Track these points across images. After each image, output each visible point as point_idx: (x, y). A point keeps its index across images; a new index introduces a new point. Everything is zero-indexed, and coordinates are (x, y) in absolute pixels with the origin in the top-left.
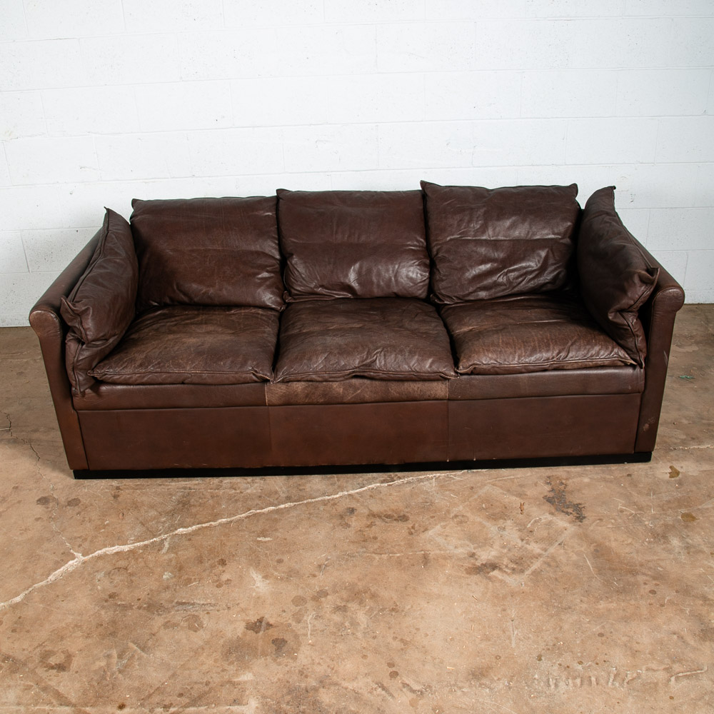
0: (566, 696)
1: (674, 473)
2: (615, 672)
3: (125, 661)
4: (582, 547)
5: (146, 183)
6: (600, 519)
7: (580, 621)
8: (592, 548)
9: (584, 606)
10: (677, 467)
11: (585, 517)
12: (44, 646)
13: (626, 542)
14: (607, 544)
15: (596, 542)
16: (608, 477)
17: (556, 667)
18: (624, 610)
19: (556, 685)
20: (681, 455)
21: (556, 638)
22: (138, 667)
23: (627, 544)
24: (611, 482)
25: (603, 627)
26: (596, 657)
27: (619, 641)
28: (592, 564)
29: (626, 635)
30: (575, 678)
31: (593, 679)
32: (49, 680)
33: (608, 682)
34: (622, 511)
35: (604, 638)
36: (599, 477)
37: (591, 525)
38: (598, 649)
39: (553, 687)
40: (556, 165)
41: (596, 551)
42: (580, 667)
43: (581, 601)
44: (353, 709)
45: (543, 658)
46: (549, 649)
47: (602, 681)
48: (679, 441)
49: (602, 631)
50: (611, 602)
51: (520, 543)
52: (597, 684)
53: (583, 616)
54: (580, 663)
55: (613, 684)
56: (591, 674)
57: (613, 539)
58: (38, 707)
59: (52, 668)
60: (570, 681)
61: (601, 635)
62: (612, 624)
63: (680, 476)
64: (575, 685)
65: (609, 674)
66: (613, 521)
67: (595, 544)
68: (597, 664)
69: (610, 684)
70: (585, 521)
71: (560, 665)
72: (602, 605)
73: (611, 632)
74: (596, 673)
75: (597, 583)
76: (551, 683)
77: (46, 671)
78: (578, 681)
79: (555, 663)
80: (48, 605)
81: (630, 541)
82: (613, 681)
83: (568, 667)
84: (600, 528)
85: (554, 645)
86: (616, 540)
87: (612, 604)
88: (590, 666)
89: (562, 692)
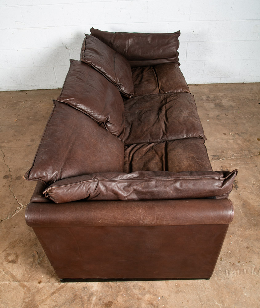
0: (233, 279)
2: (254, 267)
3: (41, 259)
4: (237, 202)
5: (45, 29)
6: (244, 188)
7: (238, 240)
8: (242, 203)
9: (239, 232)
11: (238, 187)
12: (6, 251)
13: (256, 200)
14: (248, 201)
15: (243, 200)
16: (247, 167)
17: (228, 264)
18: (257, 235)
19: (229, 273)
21: (228, 249)
22: (46, 262)
23: (257, 201)
24: (248, 169)
25: (248, 244)
26: (246, 259)
27: (255, 251)
28: (242, 211)
29: (259, 248)
30: (237, 270)
31: (245, 270)
32: (9, 268)
33: (251, 272)
34: (254, 184)
35: (249, 249)
36: (243, 167)
37: (241, 191)
38: (246, 255)
39: (227, 274)
40: (227, 20)
41: (244, 204)
42: (239, 264)
43: (238, 230)
45: (222, 259)
46: (225, 255)
47: (249, 272)
49: (248, 246)
50: (251, 231)
52: (247, 273)
53: (239, 238)
54: (239, 262)
55: (254, 273)
56: (244, 268)
57: (250, 198)
58: (4, 282)
59: (10, 262)
60: (235, 271)
61: (248, 248)
62: (252, 242)
64: (237, 274)
65: (252, 268)
66: (250, 189)
67: (243, 201)
68: (246, 263)
69: (252, 273)
70: (238, 189)
71: (230, 263)
72: (247, 232)
73: (252, 246)
74: (246, 267)
75: (245, 221)
76: (227, 272)
77: (7, 263)
78: (238, 271)
79: (228, 262)
80: (8, 230)
81: (258, 199)
82: (254, 272)
83: (234, 264)
84: (245, 193)
85: (227, 253)
86: (252, 199)
87: (251, 232)
88: (243, 264)
89: (231, 277)
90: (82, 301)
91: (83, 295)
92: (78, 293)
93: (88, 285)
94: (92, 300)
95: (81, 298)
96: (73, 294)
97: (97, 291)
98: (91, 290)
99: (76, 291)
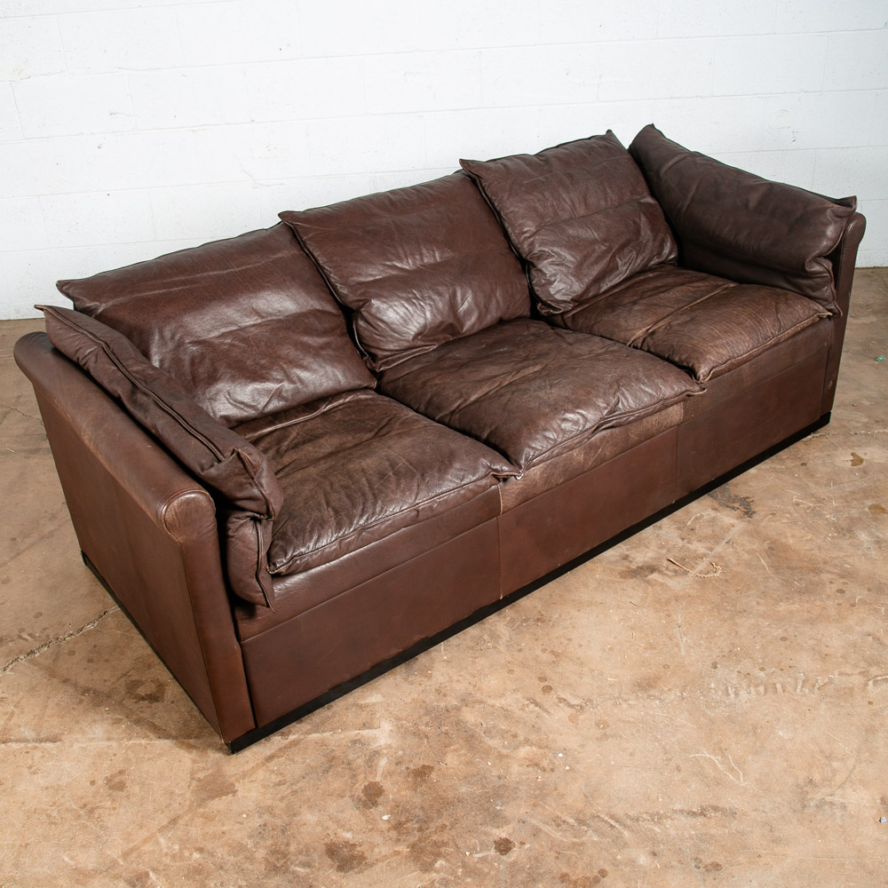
0: (748, 704)
1: (857, 461)
2: (803, 678)
4: (754, 544)
5: (193, 131)
6: (772, 514)
7: (758, 625)
8: (766, 546)
9: (762, 608)
10: (860, 453)
11: (754, 512)
12: (130, 676)
13: (805, 538)
14: (783, 540)
15: (770, 539)
16: (778, 467)
17: (734, 675)
18: (808, 612)
19: (736, 694)
20: (864, 440)
21: (732, 644)
23: (807, 541)
24: (782, 472)
25: (786, 630)
26: (780, 663)
27: (805, 645)
28: (767, 563)
29: (813, 639)
30: (758, 686)
31: (779, 686)
32: (141, 712)
33: (795, 689)
34: (798, 504)
35: (787, 642)
36: (768, 467)
37: (762, 520)
38: (782, 654)
39: (733, 696)
40: (702, 97)
41: (771, 548)
42: (762, 674)
43: (758, 603)
44: (503, 728)
45: (718, 666)
46: (724, 656)
47: (789, 688)
48: (860, 424)
49: (785, 635)
50: (792, 604)
51: (680, 543)
52: (784, 691)
53: (761, 620)
54: (762, 669)
55: (801, 691)
56: (775, 681)
57: (789, 535)
58: (132, 742)
59: (143, 699)
60: (752, 689)
61: (784, 639)
62: (796, 627)
63: (864, 463)
64: (758, 693)
65: (796, 680)
66: (788, 515)
67: (769, 541)
68: (782, 670)
69: (798, 690)
70: (756, 517)
71: (739, 672)
72: (783, 607)
73: (796, 636)
74: (781, 679)
75: (774, 583)
76: (730, 692)
77: (136, 702)
78: (761, 689)
79: (732, 671)
80: (128, 631)
81: (809, 537)
82: (802, 687)
83: (748, 674)
84: (773, 524)
85: (731, 651)
86: (793, 536)
87: (792, 606)
88: (773, 672)
89: (744, 701)
90: (350, 769)
91: (351, 756)
92: (337, 754)
93: (363, 736)
94: (376, 765)
95: (349, 764)
96: (325, 756)
97: (390, 746)
98: (374, 746)
99: (333, 750)
